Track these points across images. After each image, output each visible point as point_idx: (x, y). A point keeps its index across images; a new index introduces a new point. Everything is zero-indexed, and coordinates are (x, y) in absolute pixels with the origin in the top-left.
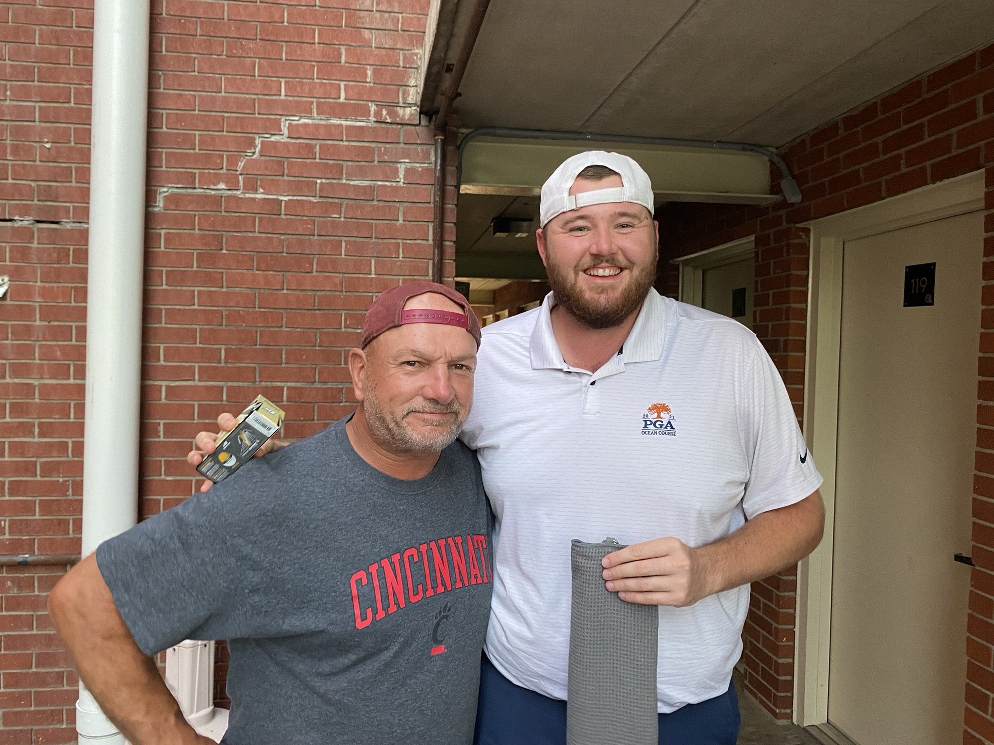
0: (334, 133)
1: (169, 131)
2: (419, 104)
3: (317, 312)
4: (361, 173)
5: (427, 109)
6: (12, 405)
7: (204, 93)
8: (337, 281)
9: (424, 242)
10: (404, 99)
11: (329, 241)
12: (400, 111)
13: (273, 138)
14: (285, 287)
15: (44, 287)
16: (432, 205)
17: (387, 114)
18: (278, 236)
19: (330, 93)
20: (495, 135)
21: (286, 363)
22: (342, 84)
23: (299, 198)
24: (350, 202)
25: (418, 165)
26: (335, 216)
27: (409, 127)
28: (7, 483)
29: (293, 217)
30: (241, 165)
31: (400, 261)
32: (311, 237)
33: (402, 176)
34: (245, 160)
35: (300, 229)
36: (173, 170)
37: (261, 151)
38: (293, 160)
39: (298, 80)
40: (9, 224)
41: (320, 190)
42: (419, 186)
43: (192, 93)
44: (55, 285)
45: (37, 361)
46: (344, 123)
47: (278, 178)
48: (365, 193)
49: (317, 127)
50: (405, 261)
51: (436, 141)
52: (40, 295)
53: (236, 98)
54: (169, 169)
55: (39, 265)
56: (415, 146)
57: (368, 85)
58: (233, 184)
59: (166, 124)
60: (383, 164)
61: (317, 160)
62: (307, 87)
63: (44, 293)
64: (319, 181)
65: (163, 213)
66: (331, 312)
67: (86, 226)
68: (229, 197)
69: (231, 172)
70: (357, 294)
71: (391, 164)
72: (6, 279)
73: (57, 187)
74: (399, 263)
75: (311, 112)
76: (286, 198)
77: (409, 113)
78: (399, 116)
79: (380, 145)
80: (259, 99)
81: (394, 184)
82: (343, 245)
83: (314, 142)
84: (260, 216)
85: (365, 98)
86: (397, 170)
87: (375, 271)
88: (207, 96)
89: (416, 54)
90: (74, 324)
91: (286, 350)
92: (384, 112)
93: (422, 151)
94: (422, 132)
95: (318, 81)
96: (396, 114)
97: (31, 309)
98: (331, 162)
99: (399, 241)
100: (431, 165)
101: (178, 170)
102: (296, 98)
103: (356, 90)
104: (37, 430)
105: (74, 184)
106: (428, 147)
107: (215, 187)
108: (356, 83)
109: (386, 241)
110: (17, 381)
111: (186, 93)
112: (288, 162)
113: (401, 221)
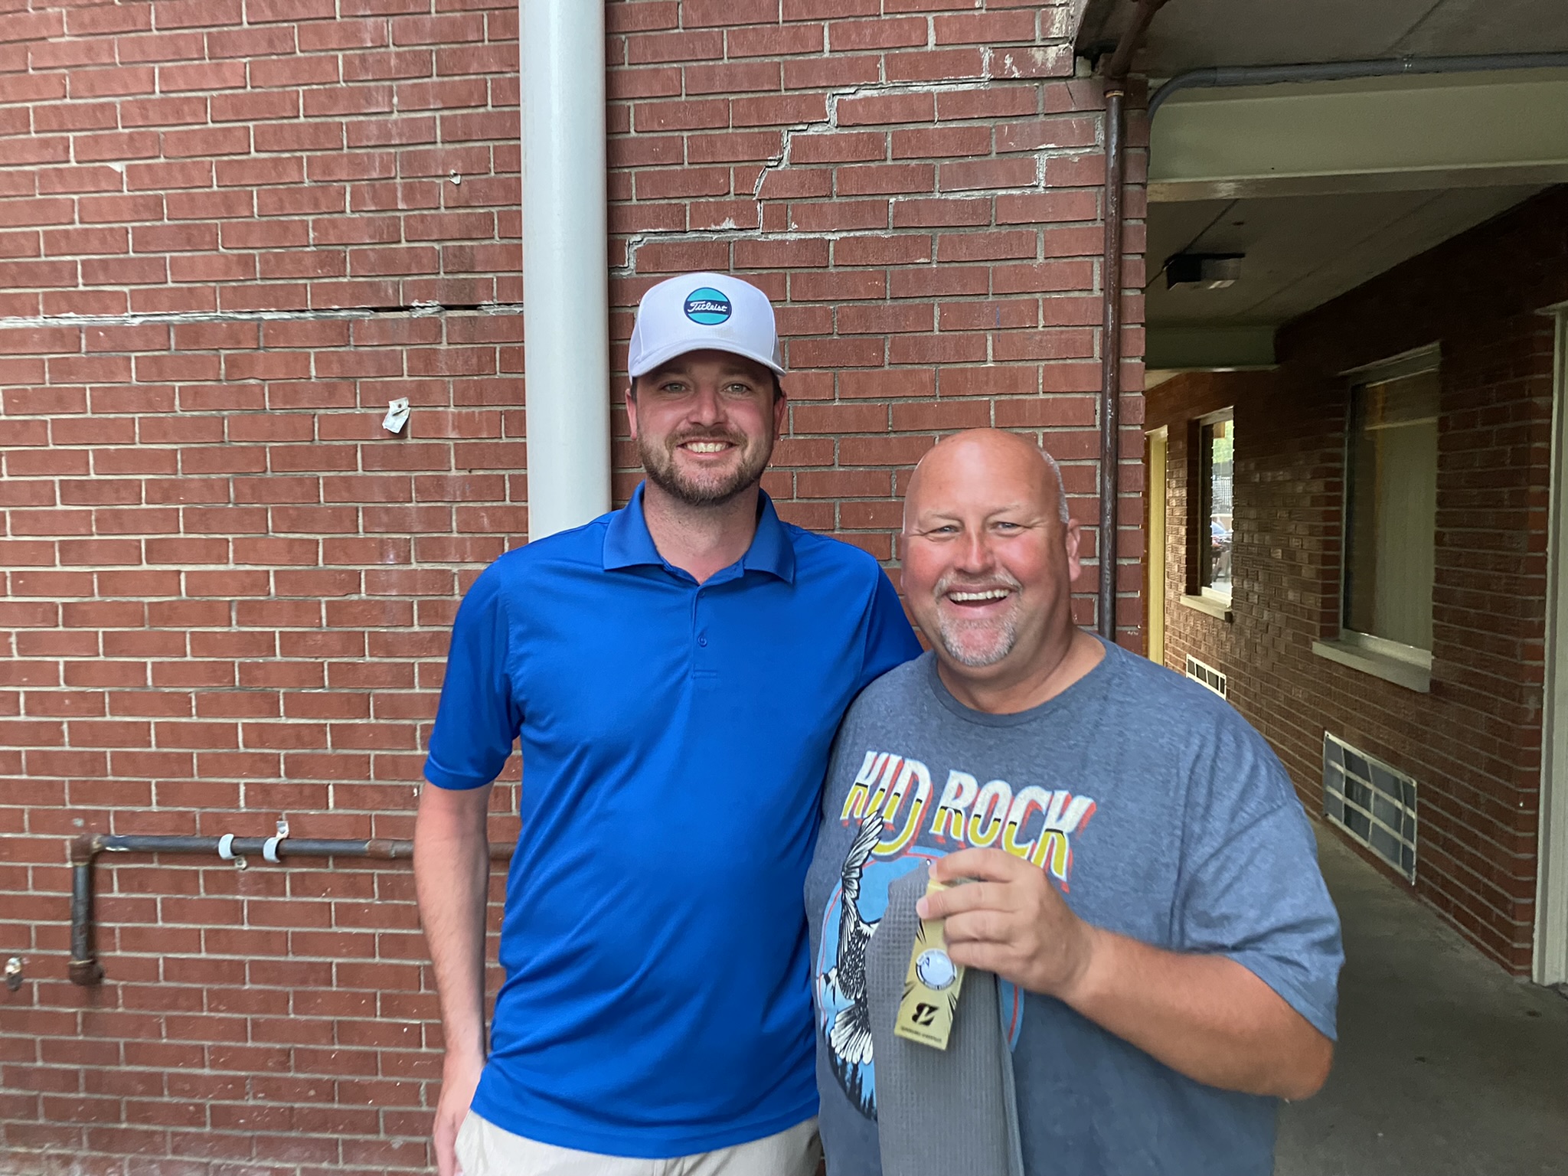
0: (915, 111)
1: (641, 135)
2: (1075, 35)
3: (893, 435)
4: (968, 177)
5: (1089, 45)
6: (420, 604)
7: (695, 64)
8: (926, 378)
9: (1084, 294)
10: (1045, 30)
11: (911, 307)
12: (1038, 55)
13: (812, 131)
14: (837, 396)
15: (460, 414)
16: (1100, 224)
17: (1013, 63)
18: (825, 305)
19: (909, 38)
20: (1214, 83)
21: (841, 528)
22: (930, 18)
23: (858, 234)
24: (948, 232)
25: (1072, 152)
26: (922, 260)
27: (1055, 83)
28: (418, 728)
29: (849, 269)
30: (760, 183)
31: (1041, 333)
32: (880, 302)
33: (1041, 176)
34: (765, 175)
35: (862, 289)
36: (648, 203)
37: (792, 155)
38: (846, 166)
39: (852, 20)
40: (405, 314)
41: (895, 217)
42: (1074, 190)
43: (675, 65)
44: (477, 410)
45: (455, 535)
46: (936, 89)
47: (821, 201)
48: (974, 213)
49: (887, 101)
50: (1049, 333)
51: (1107, 102)
52: (454, 429)
53: (747, 65)
54: (642, 203)
55: (451, 379)
56: (1066, 118)
57: (976, 13)
58: (746, 219)
59: (635, 125)
60: (1005, 157)
61: (889, 162)
62: (868, 32)
63: (460, 423)
64: (892, 200)
65: (636, 279)
66: (915, 434)
67: (518, 310)
68: (741, 242)
69: (742, 197)
70: (962, 399)
71: (1021, 155)
72: (405, 403)
73: (472, 247)
74: (1038, 338)
75: (877, 77)
76: (837, 236)
77: (1051, 56)
78: (1035, 64)
79: (1000, 122)
80: (785, 62)
81: (1028, 191)
82: (937, 311)
83: (883, 129)
84: (793, 271)
85: (972, 38)
86: (1032, 166)
87: (994, 356)
88: (699, 67)
90: (506, 473)
91: (841, 506)
92: (1008, 61)
93: (1080, 124)
94: (1080, 90)
95: (888, 17)
96: (1030, 61)
97: (443, 450)
98: (914, 163)
99: (1038, 296)
100: (1096, 150)
101: (657, 202)
102: (849, 54)
103: (955, 27)
105: (497, 241)
106: (1092, 115)
107: (718, 228)
108: (955, 13)
109: (1014, 298)
110: (427, 566)
111: (665, 66)
112: (839, 171)
113: (1041, 259)
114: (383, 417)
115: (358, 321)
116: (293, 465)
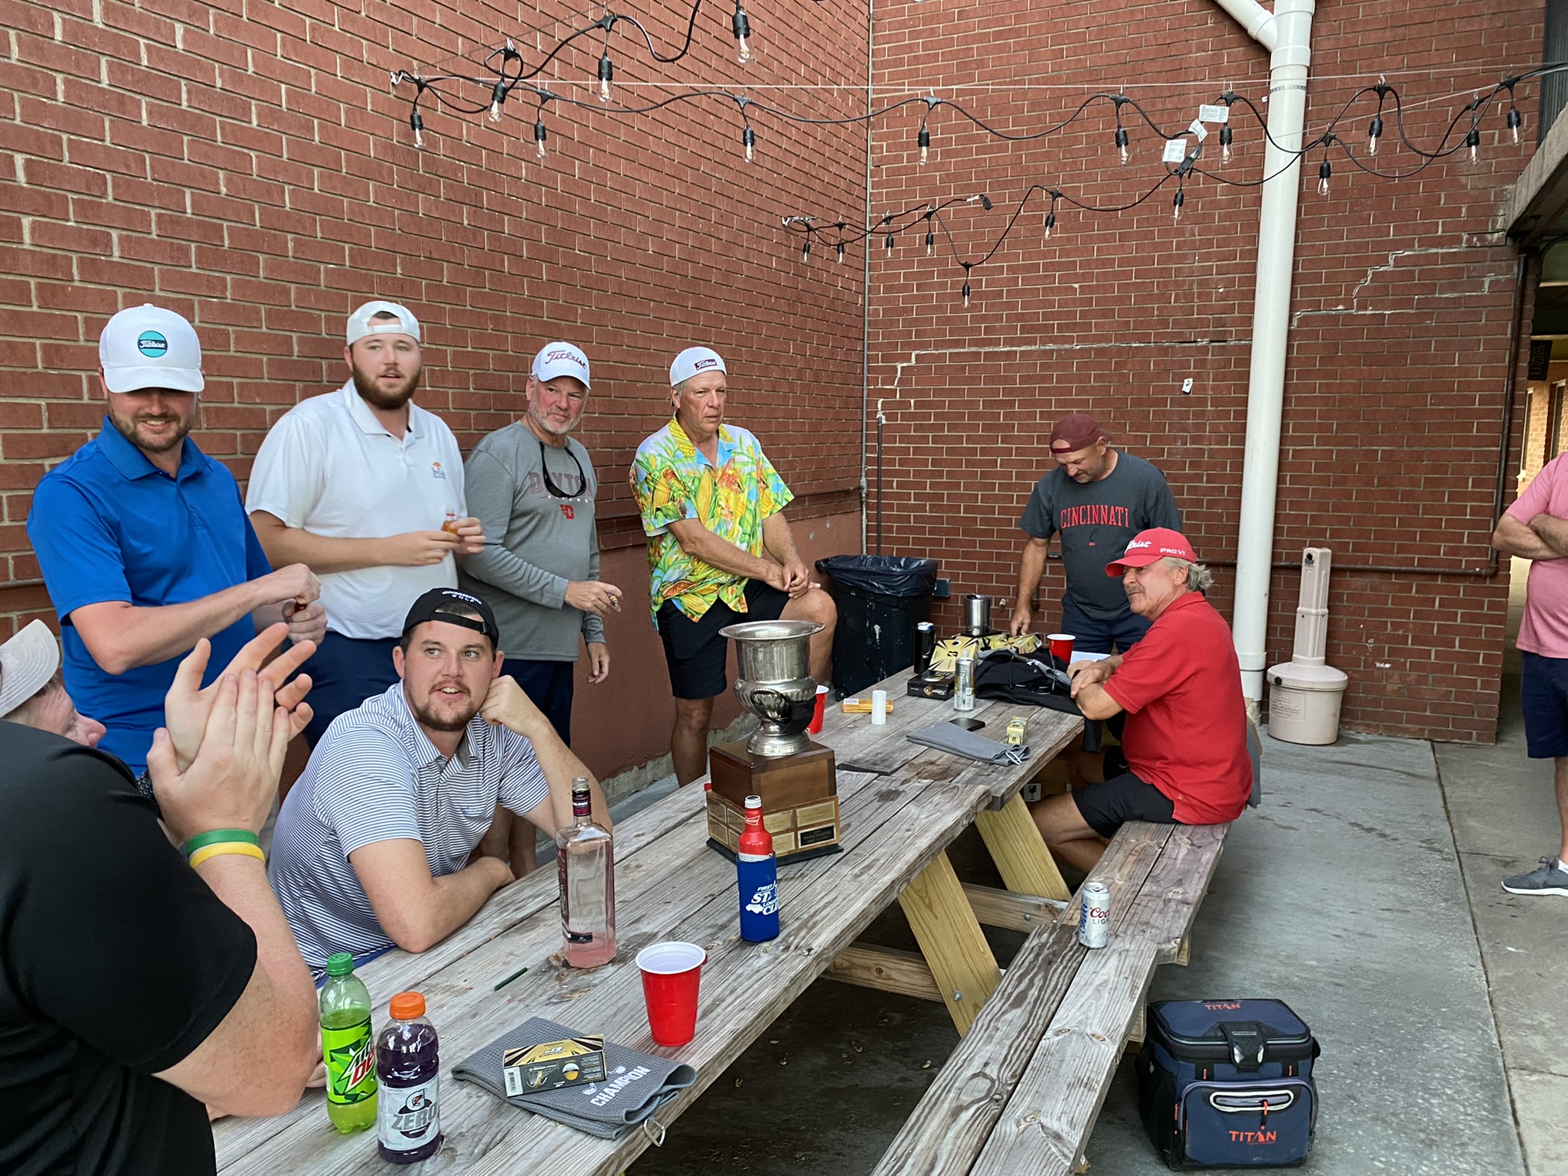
0: (1431, 259)
1: (1305, 271)
2: (1507, 229)
3: (1408, 394)
4: (1452, 288)
5: (1517, 232)
6: (1190, 462)
7: (1330, 242)
8: (1427, 370)
9: (1503, 336)
10: (1493, 227)
11: (1421, 341)
12: (1489, 237)
13: (1382, 269)
14: (1385, 377)
15: (1214, 384)
16: (1512, 306)
17: (1477, 240)
18: (1382, 340)
19: (1430, 230)
21: (1382, 433)
22: (1440, 221)
23: (1399, 311)
24: (1441, 310)
25: (1502, 277)
26: (1428, 322)
27: (1496, 248)
29: (1394, 325)
30: (1356, 291)
31: (1481, 352)
32: (1408, 339)
33: (1487, 287)
34: (1359, 287)
36: (1306, 299)
37: (1372, 279)
38: (1396, 283)
39: (1404, 222)
40: (1194, 344)
41: (1417, 304)
42: (1501, 293)
43: (1322, 242)
45: (1208, 433)
46: (1440, 251)
47: (1384, 297)
48: (1454, 302)
49: (1418, 256)
50: (1485, 352)
51: (1519, 257)
52: (1211, 391)
53: (1355, 242)
54: (1303, 299)
55: (1212, 370)
56: (1500, 262)
57: (1462, 219)
58: (1349, 305)
59: (1303, 267)
60: (1471, 279)
61: (1416, 282)
62: (1411, 227)
63: (1214, 388)
64: (1416, 297)
65: (1299, 330)
66: (1420, 394)
67: (1249, 343)
68: (1346, 315)
69: (1347, 296)
70: (1443, 379)
71: (1478, 278)
72: (1191, 380)
73: (1226, 317)
74: (1480, 354)
75: (1414, 245)
76: (1389, 312)
77: (1496, 237)
78: (1488, 240)
79: (1469, 265)
80: (1372, 241)
81: (1480, 293)
82: (1433, 343)
83: (1414, 268)
84: (1368, 326)
85: (1459, 229)
86: (1483, 283)
87: (1459, 361)
88: (1333, 243)
89: (1506, 190)
90: (1233, 409)
91: (1382, 423)
92: (1475, 239)
93: (1507, 265)
94: (1507, 251)
95: (1421, 221)
96: (1485, 239)
97: (1206, 400)
98: (1428, 281)
99: (1481, 337)
100: (1513, 276)
101: (1310, 298)
102: (1402, 237)
103: (1452, 225)
105: (1237, 314)
106: (1512, 262)
107: (1335, 309)
108: (1452, 219)
109: (1469, 338)
110: (1194, 446)
111: (1317, 243)
112: (1392, 285)
113: (1483, 321)
114: (1182, 386)
115: (1173, 347)
116: (1141, 405)
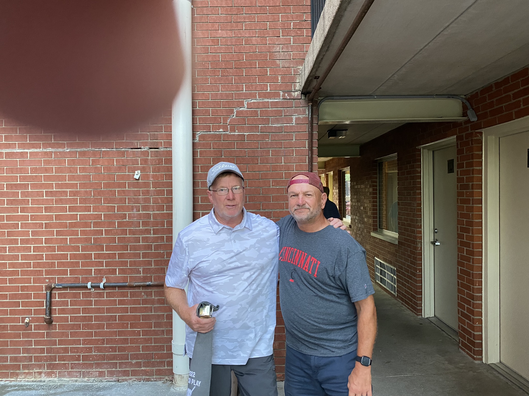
0: (265, 105)
1: (200, 108)
2: (301, 90)
3: (261, 180)
4: (277, 121)
5: (305, 92)
6: (142, 222)
7: (213, 92)
8: (268, 167)
9: (304, 148)
10: (294, 88)
11: (265, 150)
12: (293, 94)
13: (241, 109)
14: (247, 170)
15: (153, 174)
16: (307, 132)
17: (287, 95)
18: (244, 149)
19: (264, 88)
20: (333, 99)
21: (249, 202)
22: (268, 84)
23: (252, 133)
24: (273, 134)
25: (301, 116)
26: (267, 140)
27: (297, 100)
28: (141, 253)
29: (250, 141)
30: (229, 121)
31: (294, 157)
32: (257, 149)
33: (294, 121)
34: (230, 119)
35: (253, 146)
36: (202, 124)
37: (236, 115)
38: (249, 117)
39: (250, 84)
40: (140, 150)
41: (261, 130)
42: (301, 125)
43: (208, 92)
44: (158, 173)
45: (152, 204)
46: (270, 100)
47: (243, 125)
48: (279, 130)
49: (259, 103)
50: (296, 157)
51: (309, 105)
52: (152, 178)
53: (225, 93)
54: (200, 124)
55: (151, 166)
56: (300, 108)
57: (279, 83)
58: (225, 129)
59: (198, 106)
60: (286, 117)
61: (259, 117)
62: (254, 87)
63: (154, 177)
64: (260, 126)
65: (199, 143)
66: (266, 180)
67: (171, 149)
68: (224, 135)
69: (224, 124)
70: (276, 172)
71: (289, 116)
72: (139, 171)
73: (157, 134)
74: (294, 158)
75: (256, 97)
76: (247, 134)
77: (296, 94)
78: (292, 96)
79: (285, 109)
80: (235, 93)
81: (291, 125)
82: (271, 152)
83: (257, 109)
84: (237, 141)
85: (278, 89)
86: (292, 119)
87: (284, 162)
88: (214, 93)
89: (299, 69)
90: (165, 189)
91: (249, 197)
92: (286, 95)
93: (303, 109)
94: (302, 102)
95: (259, 83)
96: (291, 95)
97: (149, 183)
98: (265, 117)
99: (294, 148)
100: (306, 116)
101: (204, 124)
102: (250, 92)
103: (274, 86)
104: (152, 232)
105: (163, 132)
106: (305, 108)
107: (219, 131)
108: (274, 83)
109: (288, 149)
110: (144, 212)
111: (206, 92)
112: (247, 119)
113: (294, 140)
114: (134, 175)
115: (127, 151)
116: (109, 187)
